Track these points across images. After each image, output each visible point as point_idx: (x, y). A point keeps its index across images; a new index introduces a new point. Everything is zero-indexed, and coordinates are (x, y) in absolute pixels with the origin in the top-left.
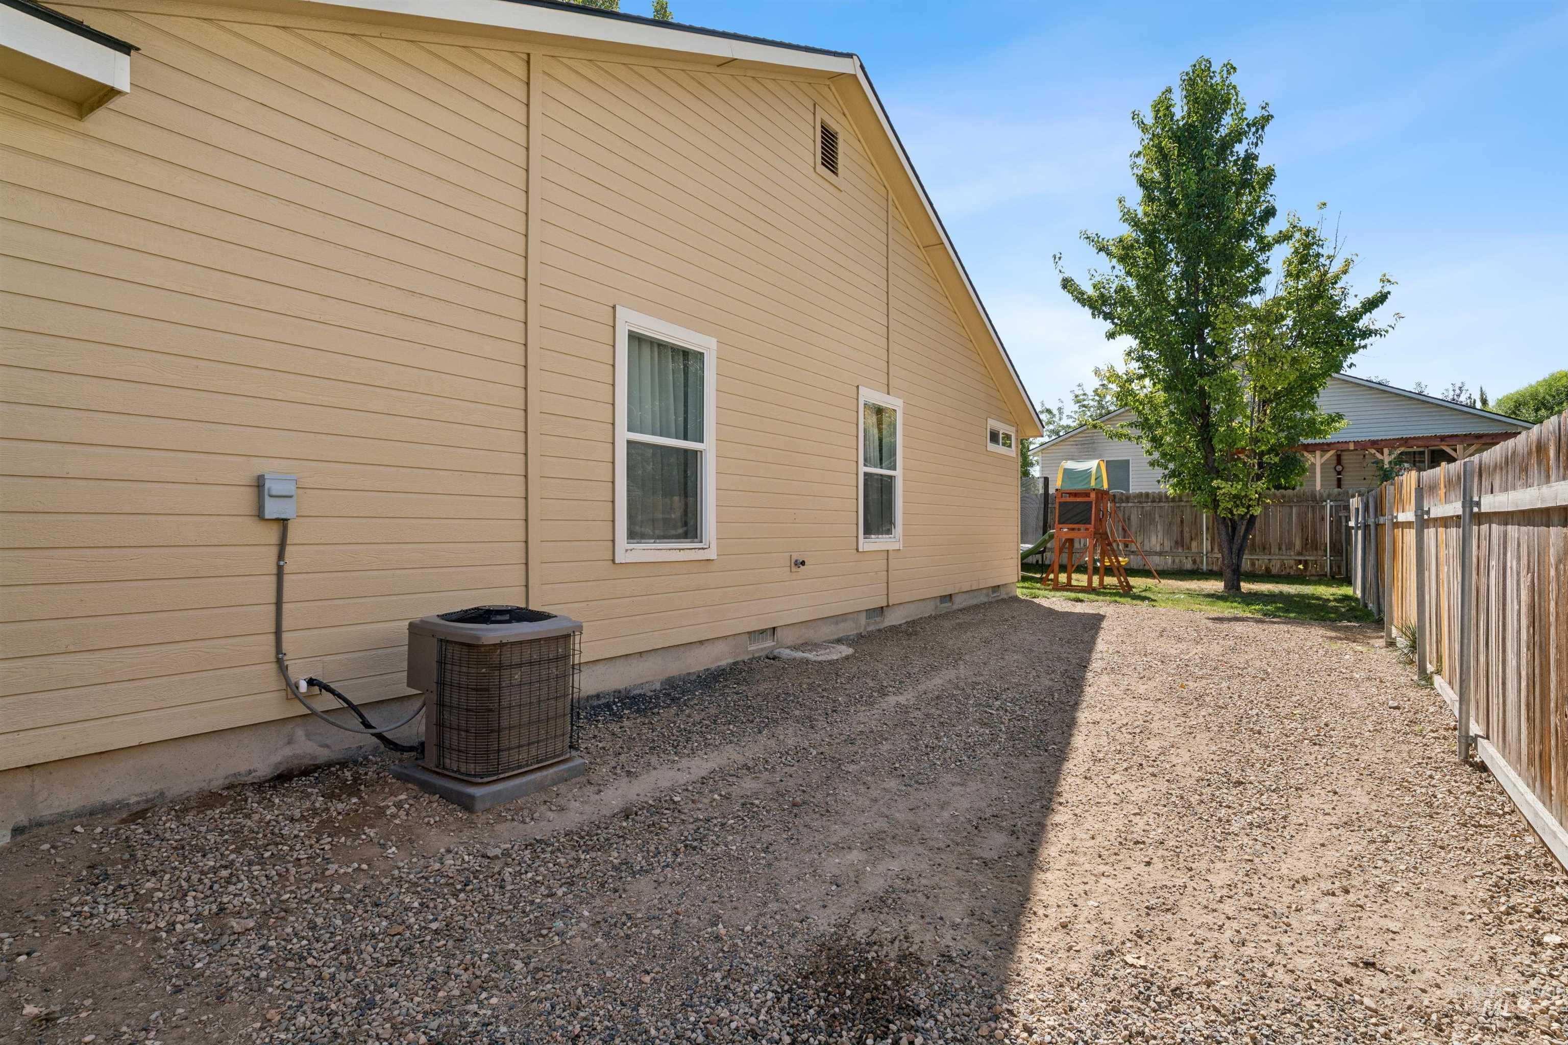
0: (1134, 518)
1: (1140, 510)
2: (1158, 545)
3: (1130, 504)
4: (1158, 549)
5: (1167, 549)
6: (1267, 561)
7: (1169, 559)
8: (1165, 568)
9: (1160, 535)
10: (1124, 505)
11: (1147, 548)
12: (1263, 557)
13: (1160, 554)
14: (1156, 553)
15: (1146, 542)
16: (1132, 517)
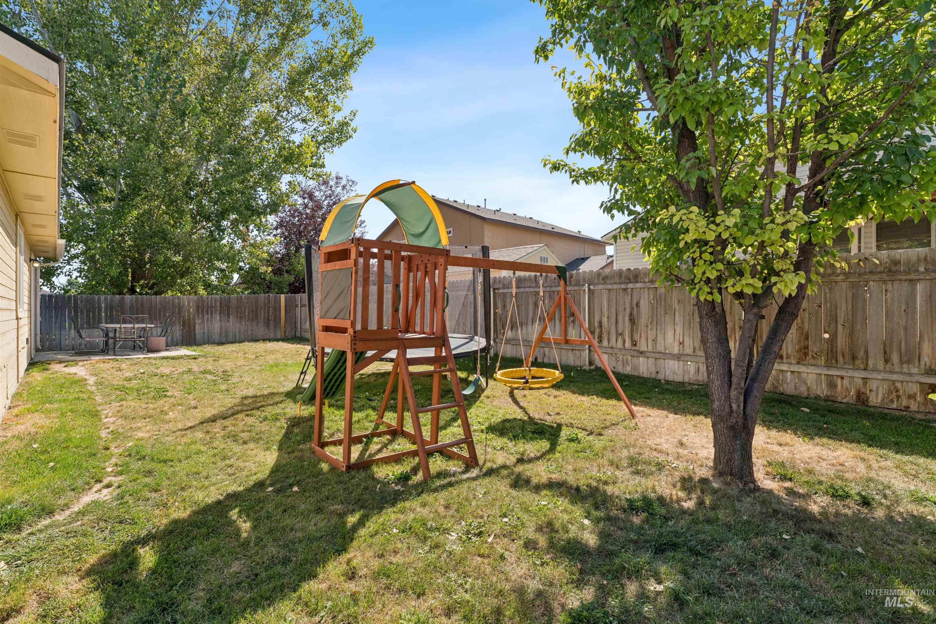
0: (644, 304)
1: (651, 292)
2: (677, 344)
3: (639, 285)
4: (676, 351)
5: (689, 350)
6: (860, 381)
7: (691, 367)
8: (686, 380)
9: (679, 329)
10: (630, 286)
11: (660, 348)
12: (850, 373)
13: (678, 357)
14: (674, 357)
15: (660, 339)
16: (642, 302)
